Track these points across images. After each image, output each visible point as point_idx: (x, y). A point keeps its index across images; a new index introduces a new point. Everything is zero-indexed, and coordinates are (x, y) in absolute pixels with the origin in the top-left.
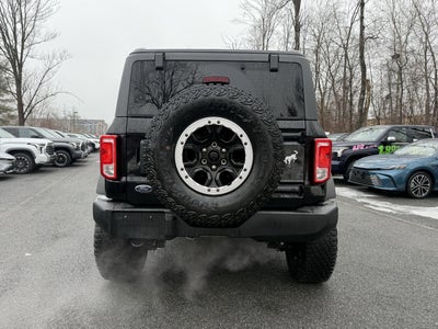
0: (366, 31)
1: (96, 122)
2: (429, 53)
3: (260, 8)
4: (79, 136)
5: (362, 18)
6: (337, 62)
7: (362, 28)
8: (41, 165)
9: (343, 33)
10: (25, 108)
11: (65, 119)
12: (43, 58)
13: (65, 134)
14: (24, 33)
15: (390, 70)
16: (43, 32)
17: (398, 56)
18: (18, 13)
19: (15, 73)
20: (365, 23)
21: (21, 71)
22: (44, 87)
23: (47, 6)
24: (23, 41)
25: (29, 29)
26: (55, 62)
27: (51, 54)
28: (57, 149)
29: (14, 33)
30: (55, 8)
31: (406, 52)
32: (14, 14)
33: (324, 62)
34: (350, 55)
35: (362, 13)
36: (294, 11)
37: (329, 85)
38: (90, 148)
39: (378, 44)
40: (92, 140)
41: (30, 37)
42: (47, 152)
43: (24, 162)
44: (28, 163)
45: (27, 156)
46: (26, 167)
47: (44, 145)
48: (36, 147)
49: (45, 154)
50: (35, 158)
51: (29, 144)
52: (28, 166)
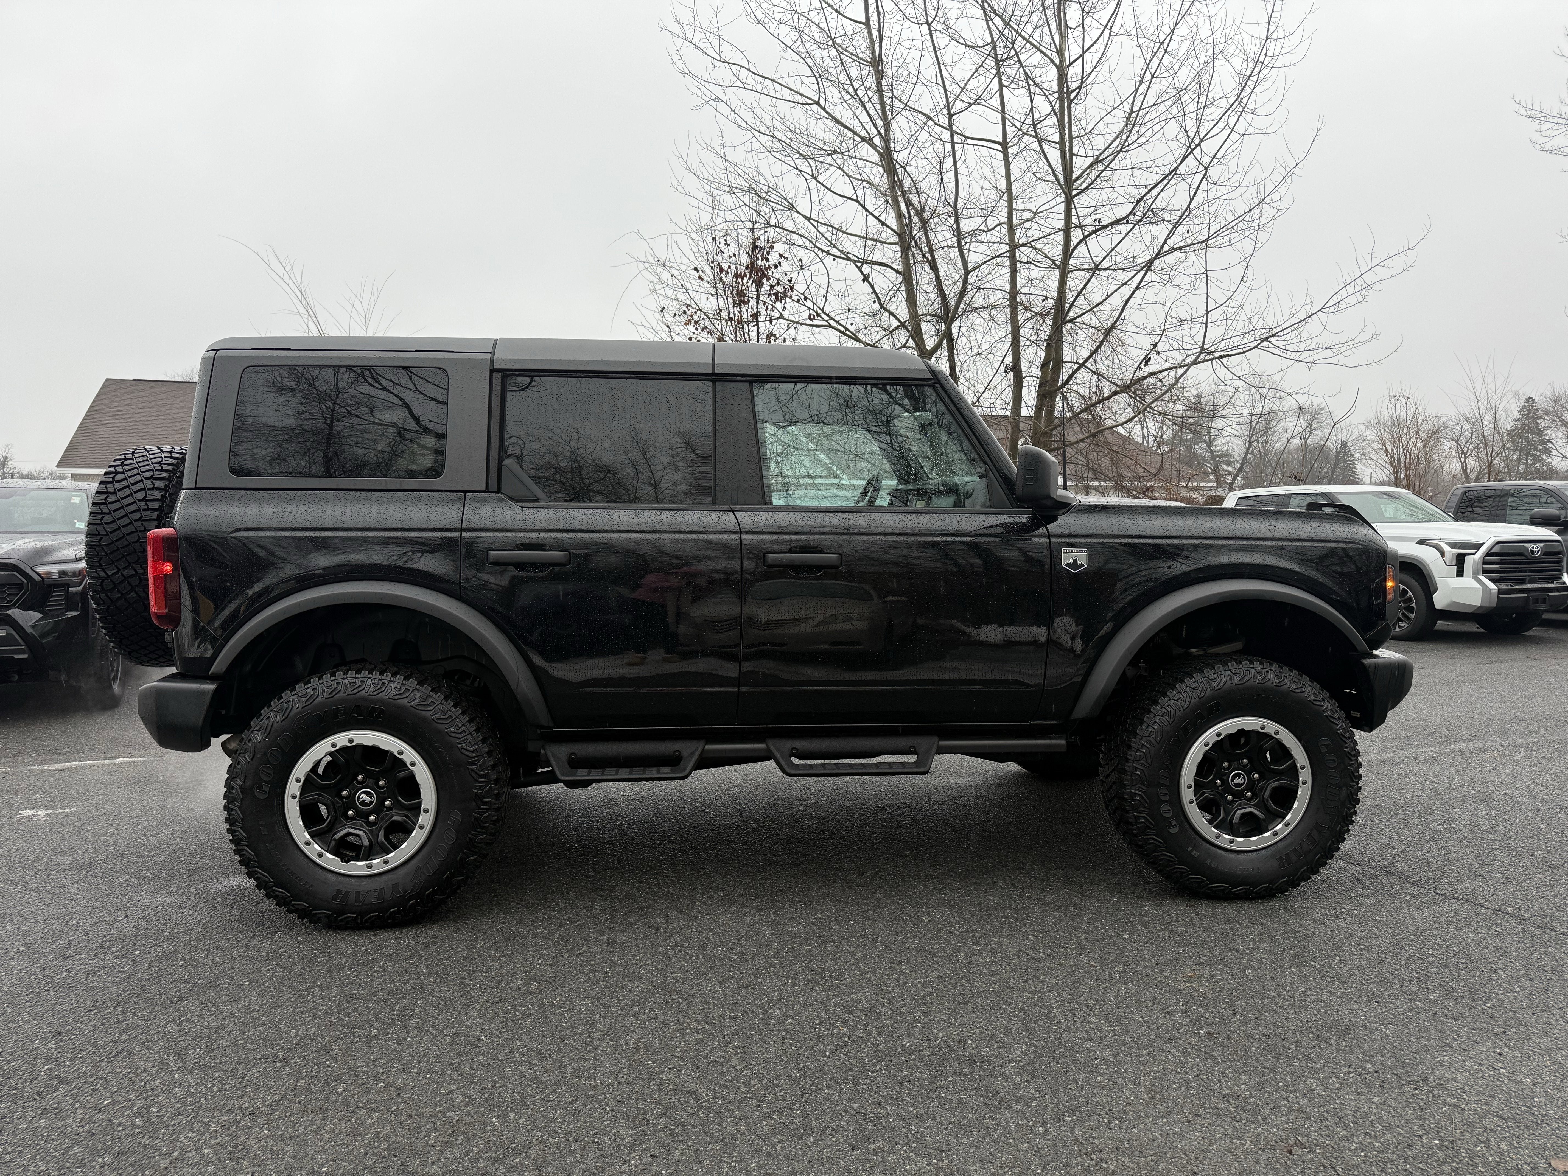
42: (1485, 572)
43: (1405, 602)
44: (1414, 605)
45: (1414, 582)
46: (1408, 618)
47: (1478, 546)
48: (1442, 554)
49: (1475, 576)
50: (1436, 590)
51: (1422, 542)
52: (1412, 616)
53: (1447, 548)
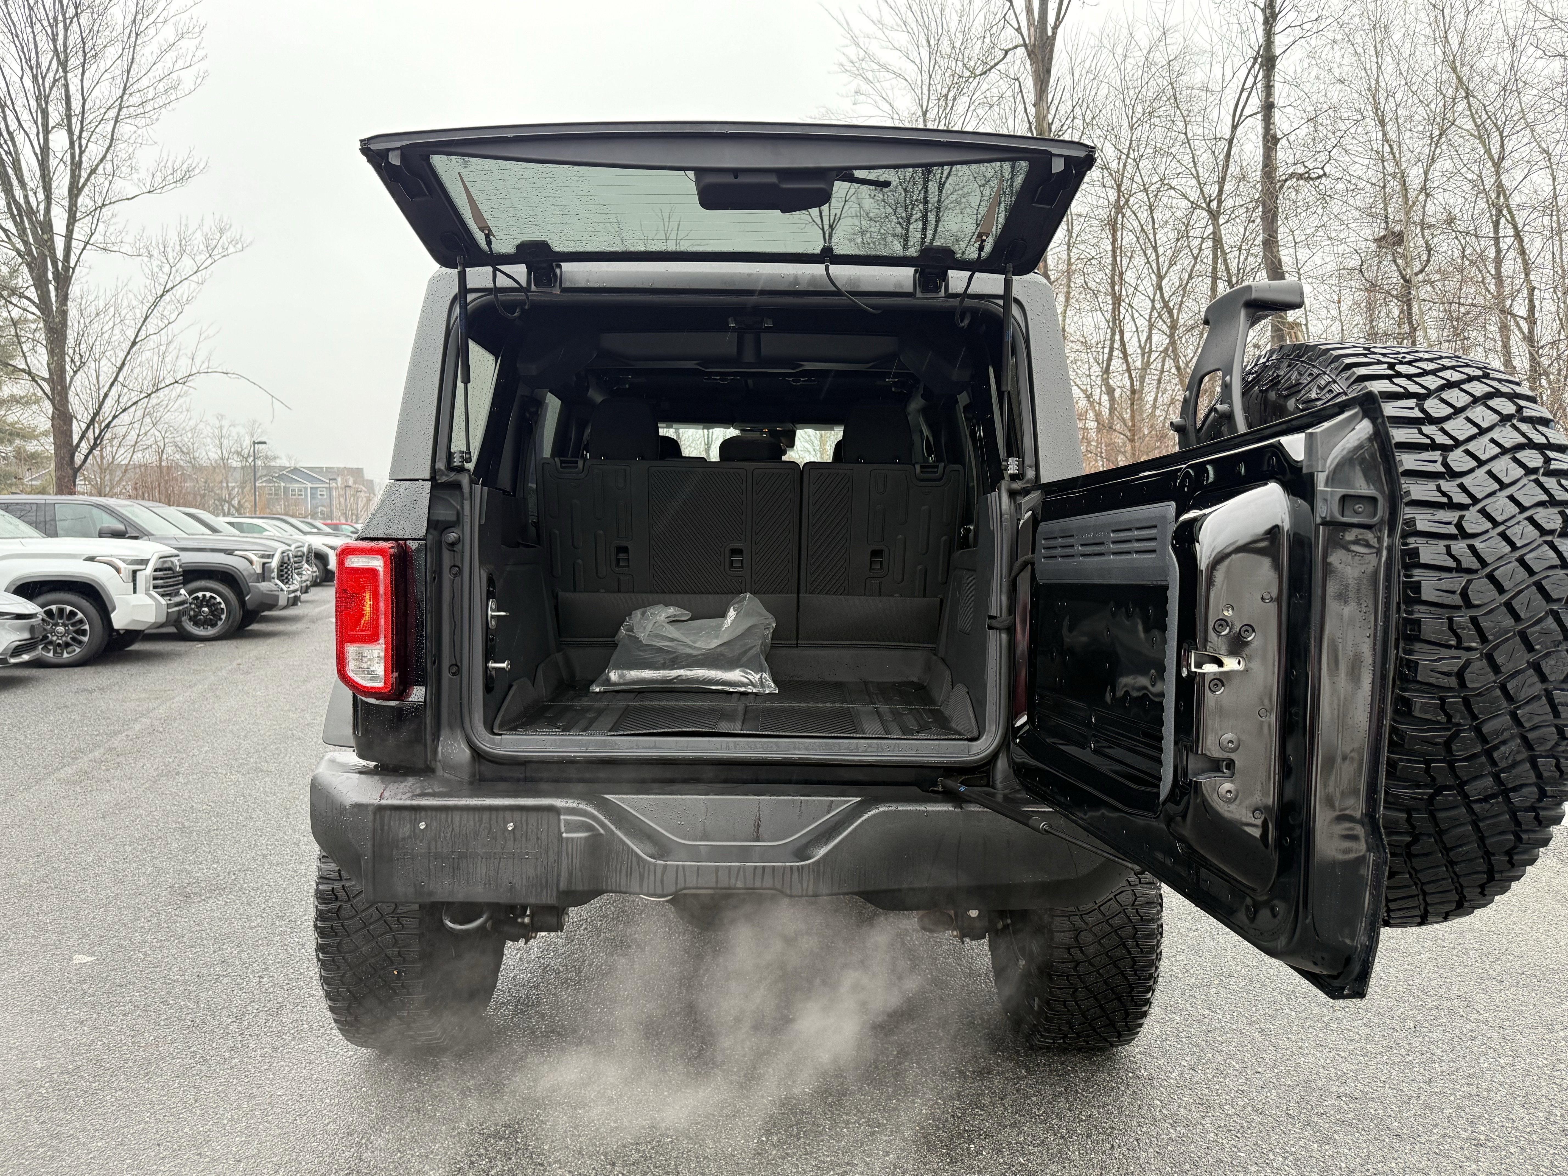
0: (1282, 155)
1: (332, 474)
2: (1506, 230)
3: (911, 71)
4: (272, 528)
5: (1268, 108)
6: (1185, 261)
7: (1270, 141)
8: (132, 635)
9: (1205, 158)
10: (77, 430)
11: (223, 465)
12: (143, 252)
13: (220, 522)
14: (76, 166)
15: (1372, 287)
16: (146, 159)
17: (1399, 238)
18: (57, 93)
19: (44, 304)
20: (1281, 122)
21: (64, 298)
22: (146, 354)
23: (158, 71)
24: (75, 191)
25: (93, 151)
26: (187, 265)
27: (173, 239)
28: (192, 574)
29: (43, 164)
30: (187, 78)
31: (1423, 225)
32: (42, 99)
33: (1139, 260)
34: (1231, 234)
35: (1269, 88)
36: (1029, 83)
37: (1160, 340)
38: (309, 571)
39: (1324, 198)
40: (318, 542)
41: (99, 179)
42: (155, 587)
43: (73, 625)
44: (87, 627)
45: (84, 603)
46: (80, 642)
47: (145, 562)
48: (118, 570)
49: (147, 593)
50: (114, 609)
51: (91, 559)
52: (85, 639)
53: (121, 565)
